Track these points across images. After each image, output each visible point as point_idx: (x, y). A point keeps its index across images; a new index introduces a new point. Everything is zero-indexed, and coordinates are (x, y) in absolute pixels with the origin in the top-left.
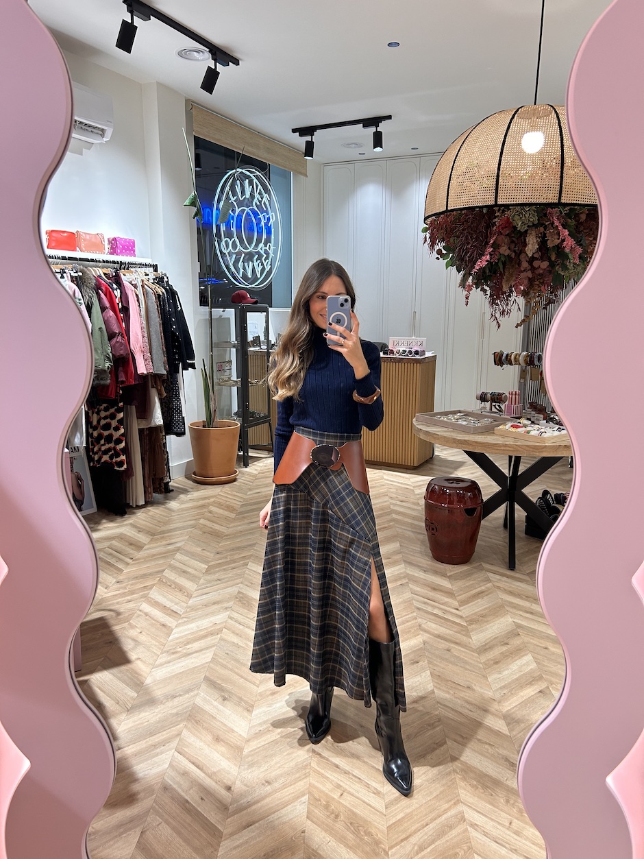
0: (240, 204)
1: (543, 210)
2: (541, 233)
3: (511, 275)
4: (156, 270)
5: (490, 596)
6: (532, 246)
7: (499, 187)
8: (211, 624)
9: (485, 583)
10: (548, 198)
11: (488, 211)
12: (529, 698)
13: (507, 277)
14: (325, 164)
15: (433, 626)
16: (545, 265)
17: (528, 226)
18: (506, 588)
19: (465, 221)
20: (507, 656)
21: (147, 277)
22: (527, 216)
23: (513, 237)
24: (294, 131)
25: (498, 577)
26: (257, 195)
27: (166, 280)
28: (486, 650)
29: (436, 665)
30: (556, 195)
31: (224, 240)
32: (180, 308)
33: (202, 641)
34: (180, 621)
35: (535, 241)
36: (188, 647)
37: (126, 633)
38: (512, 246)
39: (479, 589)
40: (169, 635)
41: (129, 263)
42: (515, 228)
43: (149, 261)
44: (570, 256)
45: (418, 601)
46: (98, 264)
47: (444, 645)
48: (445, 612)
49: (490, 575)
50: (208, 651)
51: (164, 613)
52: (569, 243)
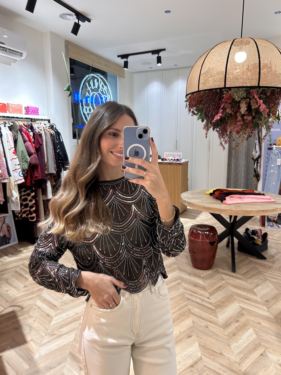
0: (92, 90)
1: (248, 90)
2: (248, 102)
3: (232, 123)
4: (49, 122)
5: (225, 289)
6: (243, 109)
7: (227, 78)
8: (75, 314)
9: (221, 281)
10: (253, 83)
11: (220, 91)
12: (256, 360)
13: (229, 125)
14: (133, 73)
15: (196, 310)
16: (250, 118)
17: (241, 99)
18: (232, 283)
19: (208, 96)
20: (240, 330)
21: (45, 125)
22: (241, 93)
23: (233, 104)
24: (118, 56)
25: (228, 277)
26: (100, 86)
27: (55, 127)
28: (227, 326)
29: (201, 338)
30: (257, 82)
31: (85, 107)
32: (62, 141)
33: (69, 326)
34: (58, 312)
35: (245, 106)
36: (61, 330)
37: (26, 321)
38: (232, 109)
39: (218, 285)
40: (50, 322)
41: (36, 119)
42: (234, 99)
43: (46, 118)
44: (263, 113)
45: (187, 294)
46: (20, 119)
47: (204, 323)
48: (203, 300)
49: (223, 276)
50: (72, 333)
51: (49, 306)
52: (263, 107)
